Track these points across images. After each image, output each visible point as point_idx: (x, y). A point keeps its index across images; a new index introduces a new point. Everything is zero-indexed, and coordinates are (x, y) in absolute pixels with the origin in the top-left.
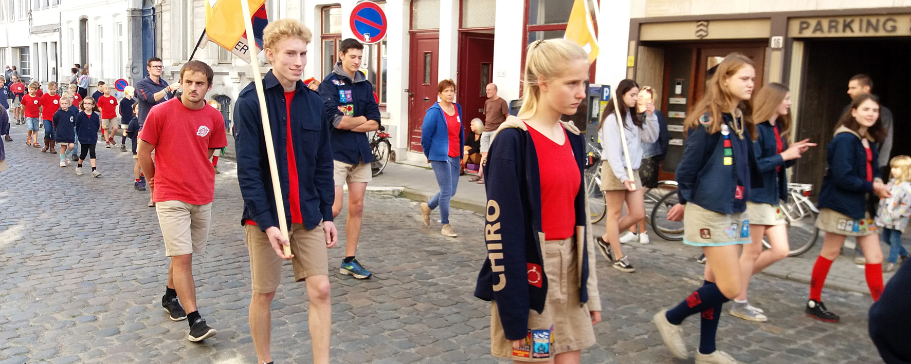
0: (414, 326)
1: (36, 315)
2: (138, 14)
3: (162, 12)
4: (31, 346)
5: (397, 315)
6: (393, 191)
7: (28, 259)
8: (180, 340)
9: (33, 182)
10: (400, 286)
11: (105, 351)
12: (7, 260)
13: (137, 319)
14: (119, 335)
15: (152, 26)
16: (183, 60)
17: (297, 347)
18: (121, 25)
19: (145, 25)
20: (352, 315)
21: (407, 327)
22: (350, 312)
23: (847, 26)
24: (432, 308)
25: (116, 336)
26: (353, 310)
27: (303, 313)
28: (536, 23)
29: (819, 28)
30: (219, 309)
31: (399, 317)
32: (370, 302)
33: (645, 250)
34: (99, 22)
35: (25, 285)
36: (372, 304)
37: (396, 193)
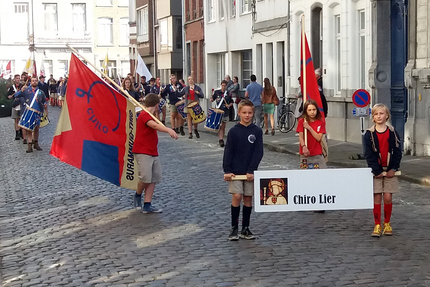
15: (403, 13)
18: (363, 14)
19: (395, 10)
34: (337, 11)
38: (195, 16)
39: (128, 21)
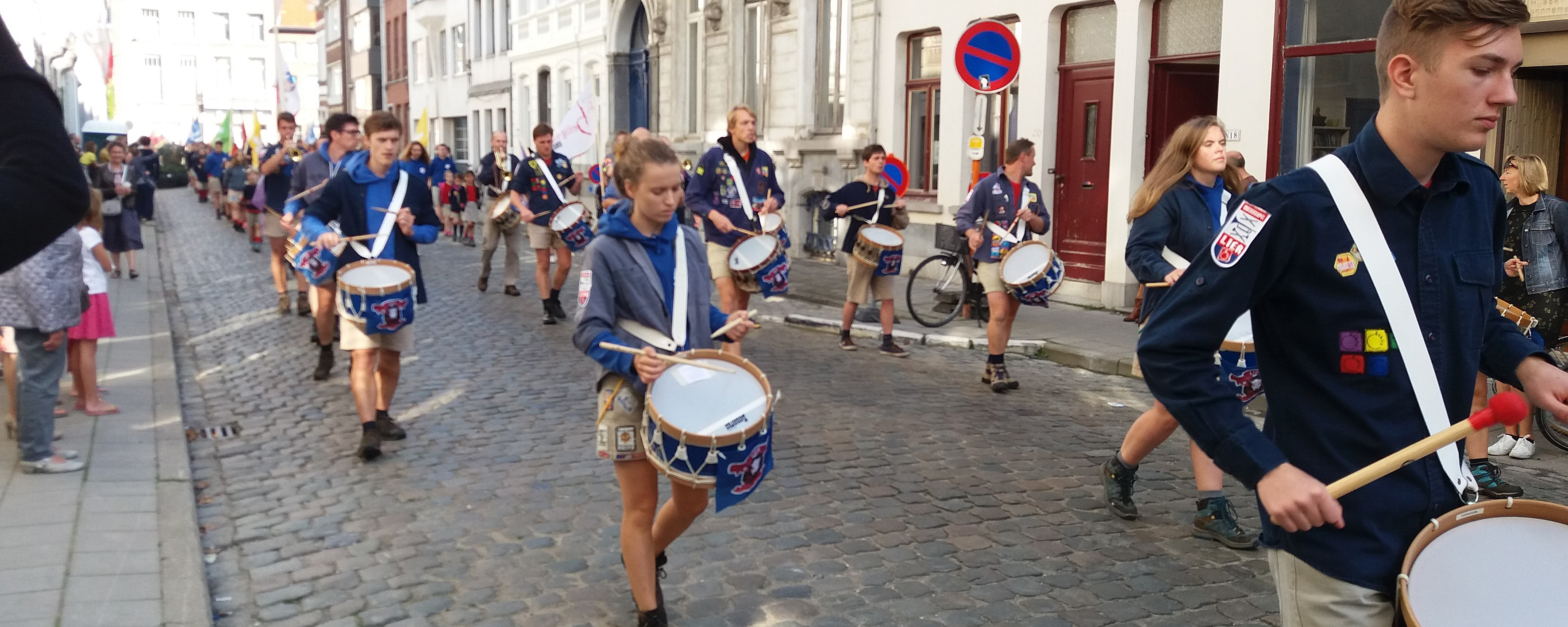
0: (1068, 593)
1: (466, 532)
2: (623, 62)
3: (658, 57)
4: (457, 582)
5: (1038, 569)
6: (1026, 348)
7: (457, 445)
8: (678, 586)
9: (470, 324)
10: (1041, 518)
11: (564, 597)
12: (429, 445)
13: (614, 546)
14: (585, 572)
15: (644, 79)
16: (690, 132)
17: (866, 612)
18: (598, 81)
19: (634, 78)
20: (958, 563)
21: (1056, 593)
22: (952, 556)
24: (1101, 562)
25: (581, 573)
26: (959, 555)
27: (874, 553)
28: (1300, 43)
30: (739, 537)
31: (1041, 574)
32: (987, 543)
33: (1524, 470)
34: (568, 75)
35: (452, 484)
36: (991, 546)
37: (1031, 351)
38: (398, 76)
39: (317, 79)
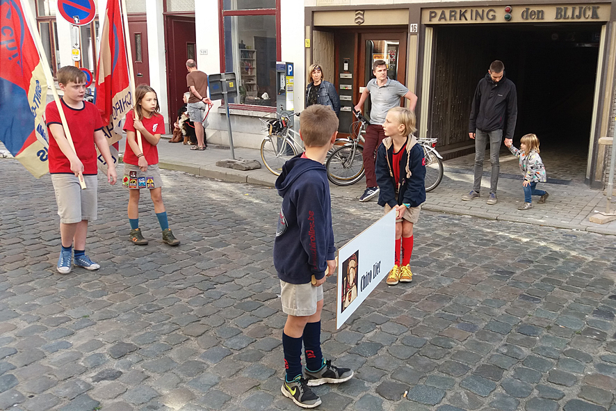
23: (463, 15)
28: (230, 9)
29: (443, 17)
